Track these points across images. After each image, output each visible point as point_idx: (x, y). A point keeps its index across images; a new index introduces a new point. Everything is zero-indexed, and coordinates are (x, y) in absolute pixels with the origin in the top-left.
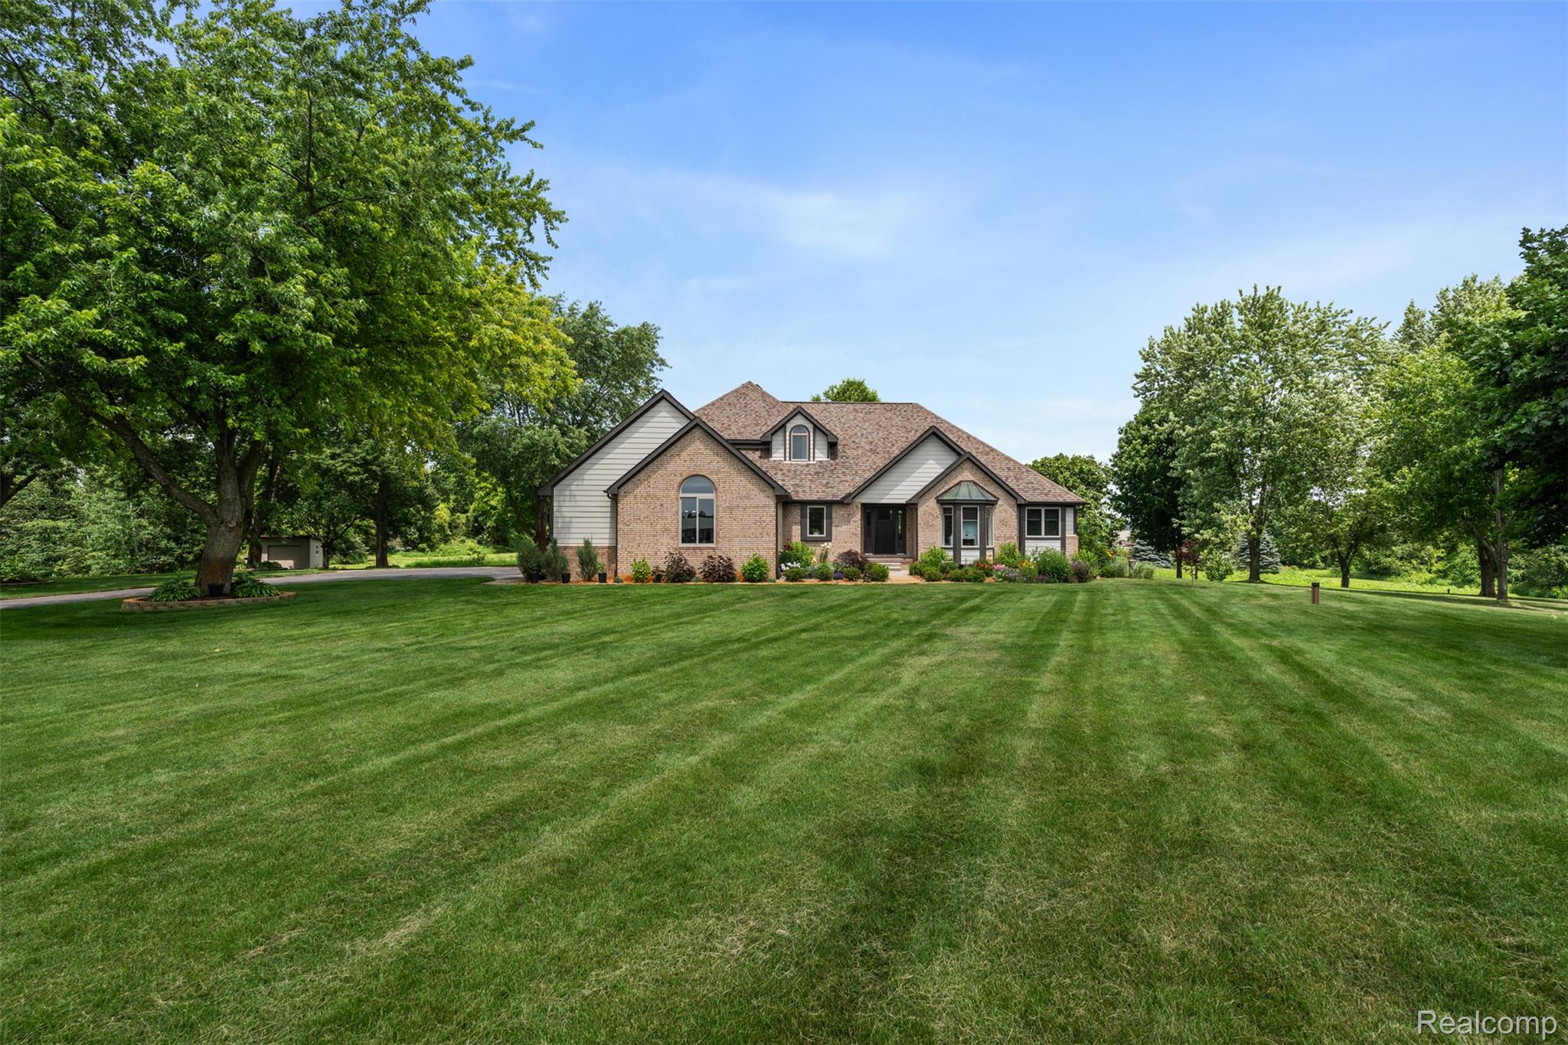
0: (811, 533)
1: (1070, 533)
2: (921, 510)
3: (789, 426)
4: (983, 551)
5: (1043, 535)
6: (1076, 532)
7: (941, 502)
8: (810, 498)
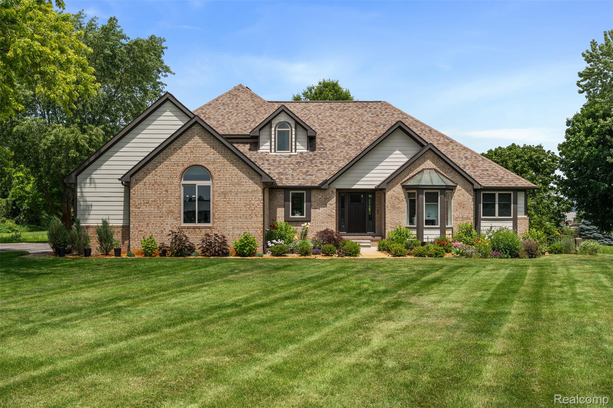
0: (293, 214)
1: (521, 216)
2: (389, 194)
3: (275, 122)
4: (443, 230)
5: (497, 216)
6: (526, 213)
7: (406, 188)
8: (292, 184)
